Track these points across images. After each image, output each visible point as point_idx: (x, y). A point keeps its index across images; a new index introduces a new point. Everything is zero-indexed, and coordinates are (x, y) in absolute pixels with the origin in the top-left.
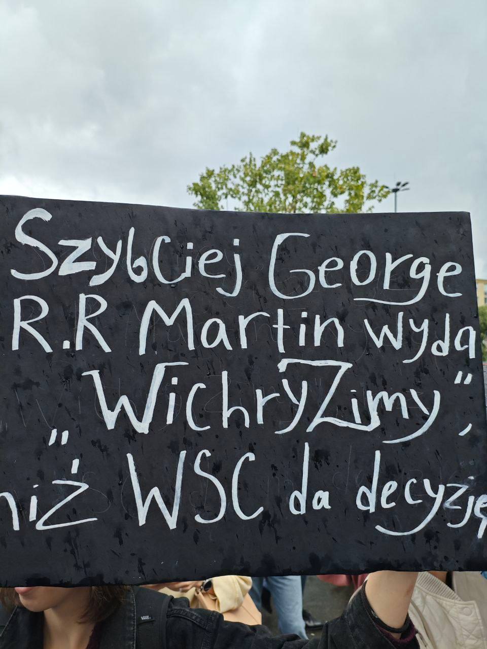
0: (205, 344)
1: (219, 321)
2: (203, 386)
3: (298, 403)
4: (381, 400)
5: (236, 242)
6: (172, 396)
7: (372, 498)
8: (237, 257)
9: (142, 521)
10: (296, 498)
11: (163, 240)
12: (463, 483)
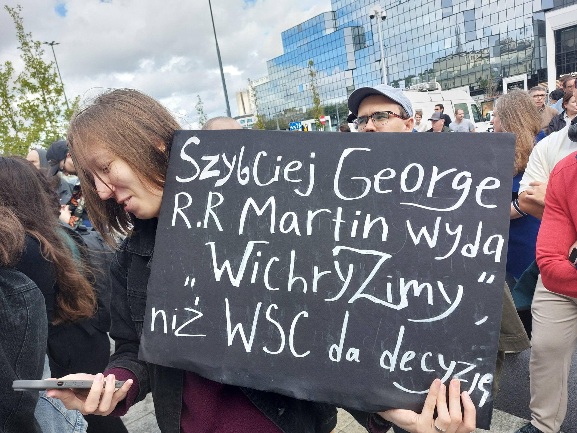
0: (282, 230)
1: (293, 214)
2: (277, 259)
3: (344, 280)
4: (412, 287)
5: (313, 155)
6: (257, 264)
7: (393, 360)
8: (312, 167)
9: (230, 343)
10: (334, 349)
11: (262, 154)
12: (472, 363)
